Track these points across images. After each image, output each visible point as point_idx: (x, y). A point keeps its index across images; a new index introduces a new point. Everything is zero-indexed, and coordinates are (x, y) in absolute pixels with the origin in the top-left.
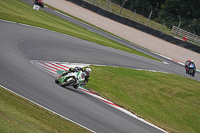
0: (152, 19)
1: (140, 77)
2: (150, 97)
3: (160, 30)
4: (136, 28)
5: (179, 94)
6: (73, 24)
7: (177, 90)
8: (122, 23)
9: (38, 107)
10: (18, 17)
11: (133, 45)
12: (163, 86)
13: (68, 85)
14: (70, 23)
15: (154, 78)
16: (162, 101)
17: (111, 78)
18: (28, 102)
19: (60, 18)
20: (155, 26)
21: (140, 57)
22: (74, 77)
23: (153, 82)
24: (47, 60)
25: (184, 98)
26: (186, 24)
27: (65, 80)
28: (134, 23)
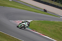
0: (55, 1)
1: (52, 24)
2: (56, 31)
3: (58, 5)
4: (49, 5)
6: (25, 5)
8: (43, 4)
9: (14, 38)
10: (4, 4)
12: (61, 27)
13: (22, 28)
14: (24, 5)
16: (61, 32)
17: (41, 25)
18: (10, 36)
19: (20, 3)
20: (56, 4)
22: (24, 25)
23: (57, 25)
27: (21, 26)
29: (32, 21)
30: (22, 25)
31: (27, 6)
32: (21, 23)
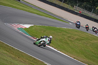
0: (64, 2)
1: (58, 31)
2: (63, 41)
3: (68, 8)
4: (56, 7)
5: (77, 39)
6: (25, 5)
7: (76, 37)
11: (55, 15)
12: (69, 35)
15: (65, 31)
16: (69, 42)
17: (44, 31)
20: (66, 6)
21: (58, 21)
22: (44, 41)
23: (64, 33)
24: (13, 23)
25: (79, 41)
26: (81, 5)
28: (55, 4)
29: (33, 25)
30: (41, 41)
31: (27, 6)
32: (39, 39)
